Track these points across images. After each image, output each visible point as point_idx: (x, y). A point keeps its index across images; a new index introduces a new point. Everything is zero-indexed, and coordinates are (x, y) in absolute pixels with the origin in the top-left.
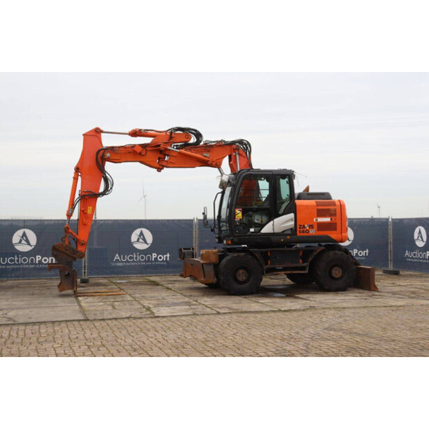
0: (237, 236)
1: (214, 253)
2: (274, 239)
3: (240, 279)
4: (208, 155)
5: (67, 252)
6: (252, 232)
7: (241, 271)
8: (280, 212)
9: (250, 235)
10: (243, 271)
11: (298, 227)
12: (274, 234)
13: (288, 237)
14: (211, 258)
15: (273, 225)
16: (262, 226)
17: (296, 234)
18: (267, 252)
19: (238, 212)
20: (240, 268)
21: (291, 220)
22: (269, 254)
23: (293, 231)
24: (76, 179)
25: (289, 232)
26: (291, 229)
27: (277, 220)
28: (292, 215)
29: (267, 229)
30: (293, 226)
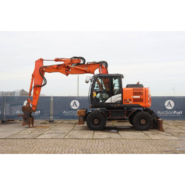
0: (94, 104)
1: (83, 111)
2: (111, 105)
3: (95, 123)
4: (87, 68)
5: (28, 110)
6: (101, 102)
7: (96, 120)
8: (115, 93)
9: (100, 104)
10: (97, 119)
11: (124, 100)
12: (111, 103)
13: (119, 105)
14: (82, 114)
15: (111, 99)
16: (106, 99)
17: (123, 104)
18: (109, 112)
19: (94, 93)
20: (95, 118)
21: (120, 97)
22: (110, 112)
23: (121, 102)
24: (32, 80)
25: (119, 102)
26: (120, 101)
27: (113, 97)
28: (120, 95)
29: (108, 101)
30: (121, 100)
